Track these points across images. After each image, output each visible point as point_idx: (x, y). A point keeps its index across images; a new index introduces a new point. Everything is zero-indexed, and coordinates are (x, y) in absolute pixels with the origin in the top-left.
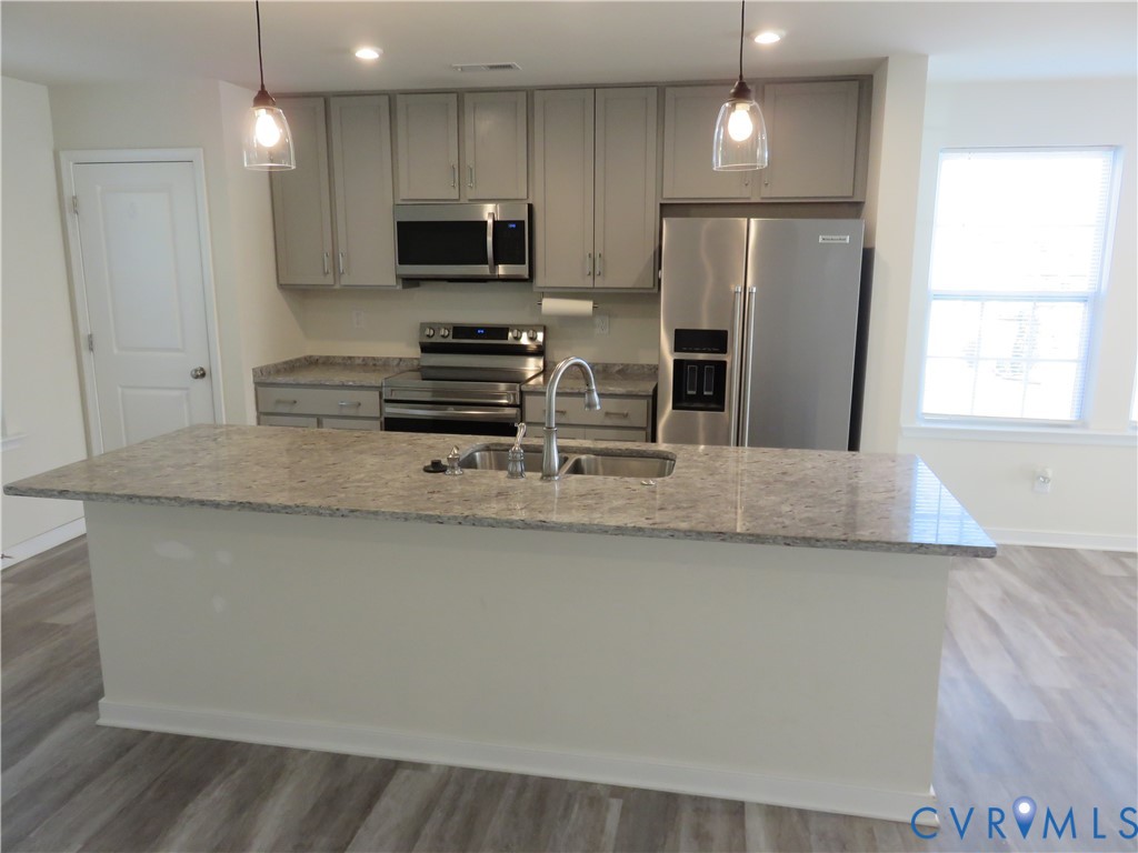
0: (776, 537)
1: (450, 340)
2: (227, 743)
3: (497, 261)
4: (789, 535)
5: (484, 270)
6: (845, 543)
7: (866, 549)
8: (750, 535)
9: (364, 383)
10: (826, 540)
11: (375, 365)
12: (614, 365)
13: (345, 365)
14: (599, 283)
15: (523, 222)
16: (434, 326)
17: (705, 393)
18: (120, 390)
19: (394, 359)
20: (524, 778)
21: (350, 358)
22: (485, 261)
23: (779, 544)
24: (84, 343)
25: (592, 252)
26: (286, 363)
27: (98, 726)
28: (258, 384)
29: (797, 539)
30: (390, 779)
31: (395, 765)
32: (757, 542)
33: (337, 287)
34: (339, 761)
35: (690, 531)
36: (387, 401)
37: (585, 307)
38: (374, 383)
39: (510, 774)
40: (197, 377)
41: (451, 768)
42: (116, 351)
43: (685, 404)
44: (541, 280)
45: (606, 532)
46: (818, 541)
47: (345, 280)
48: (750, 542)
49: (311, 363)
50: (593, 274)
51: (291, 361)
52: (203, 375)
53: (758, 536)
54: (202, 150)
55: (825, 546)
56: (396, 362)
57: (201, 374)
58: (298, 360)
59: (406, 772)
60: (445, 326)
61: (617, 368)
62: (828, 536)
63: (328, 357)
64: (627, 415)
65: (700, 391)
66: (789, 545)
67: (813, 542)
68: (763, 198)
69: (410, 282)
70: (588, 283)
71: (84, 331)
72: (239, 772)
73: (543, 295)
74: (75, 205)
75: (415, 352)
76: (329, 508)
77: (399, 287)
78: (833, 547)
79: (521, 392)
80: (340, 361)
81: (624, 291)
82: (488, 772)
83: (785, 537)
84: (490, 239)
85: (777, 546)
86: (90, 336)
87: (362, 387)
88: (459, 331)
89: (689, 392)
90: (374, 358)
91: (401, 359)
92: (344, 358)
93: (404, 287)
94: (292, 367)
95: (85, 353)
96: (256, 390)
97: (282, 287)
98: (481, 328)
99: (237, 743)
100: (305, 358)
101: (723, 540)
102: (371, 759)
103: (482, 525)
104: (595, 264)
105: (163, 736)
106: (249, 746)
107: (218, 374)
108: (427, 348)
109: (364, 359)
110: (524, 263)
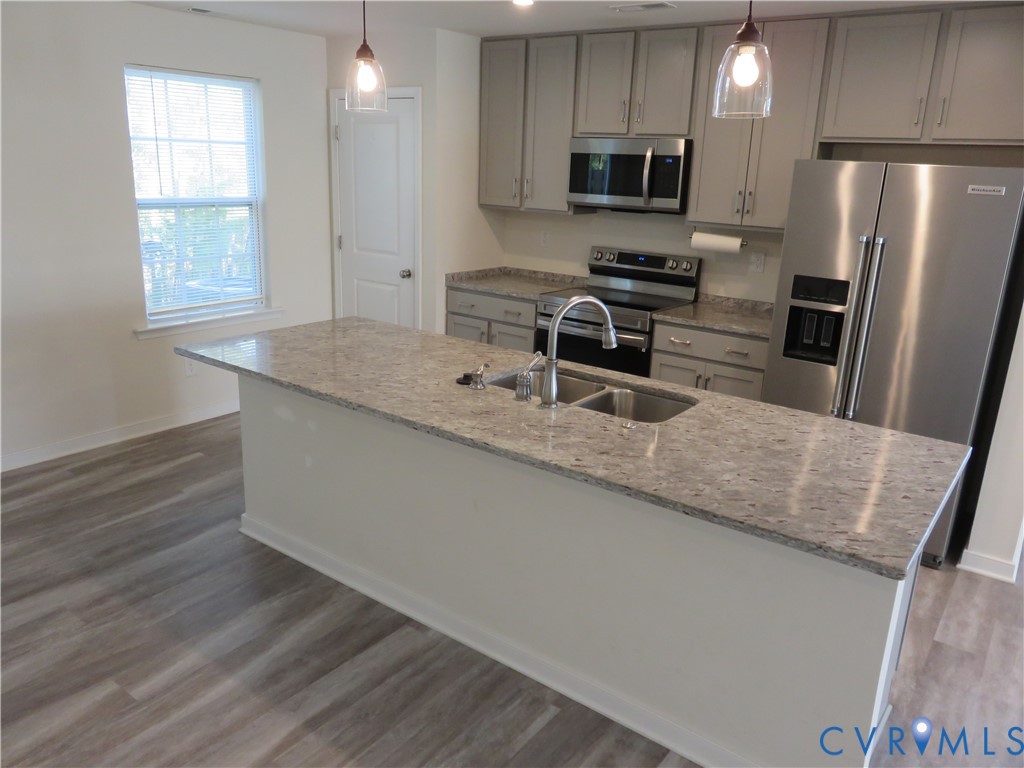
0: (676, 503)
1: (615, 265)
2: (307, 568)
3: (652, 194)
4: (688, 504)
5: (638, 202)
6: (741, 525)
7: (762, 536)
8: (653, 496)
9: (526, 296)
10: (723, 517)
11: (553, 281)
12: (764, 303)
13: (530, 278)
14: (748, 221)
15: (680, 157)
16: (600, 251)
17: (822, 344)
18: (356, 281)
19: (569, 276)
20: (495, 663)
21: (535, 272)
22: (640, 194)
23: (677, 510)
24: (336, 242)
25: (743, 189)
26: (479, 271)
27: (240, 532)
28: (450, 288)
29: (695, 509)
30: (394, 631)
31: (408, 621)
32: (658, 504)
33: (522, 209)
34: (370, 604)
35: (601, 479)
36: (543, 314)
37: (733, 243)
38: (532, 297)
39: (485, 656)
40: (404, 277)
41: (445, 636)
42: (355, 250)
43: (798, 353)
44: (693, 214)
45: (534, 464)
46: (715, 516)
47: (529, 204)
48: (653, 502)
49: (505, 273)
50: (742, 212)
51: (485, 270)
52: (409, 275)
53: (660, 498)
54: (420, 88)
55: (721, 523)
56: (570, 280)
57: (408, 275)
58: (492, 270)
59: (409, 629)
60: (610, 251)
61: (766, 307)
62: (727, 515)
63: (518, 270)
64: (747, 354)
65: (817, 340)
66: (687, 514)
67: (710, 516)
68: (934, 140)
69: (581, 209)
70: (736, 220)
71: (337, 232)
72: (300, 592)
73: (695, 229)
74: (336, 133)
75: (585, 272)
76: (345, 401)
77: (571, 213)
78: (729, 526)
79: (653, 322)
80: (525, 274)
81: (772, 231)
82: (470, 649)
83: (685, 506)
84: (646, 172)
85: (676, 513)
86: (340, 237)
87: (523, 300)
88: (623, 257)
89: (805, 341)
90: (553, 274)
91: (574, 278)
92: (530, 272)
93: (575, 213)
94: (484, 275)
95: (336, 249)
96: (447, 292)
97: (482, 206)
98: (642, 256)
99: (313, 570)
100: (500, 269)
101: (629, 495)
102: (393, 611)
103: (443, 437)
104: (746, 201)
105: (273, 551)
106: (319, 574)
107: (419, 275)
108: (594, 270)
109: (546, 274)
110: (676, 198)
